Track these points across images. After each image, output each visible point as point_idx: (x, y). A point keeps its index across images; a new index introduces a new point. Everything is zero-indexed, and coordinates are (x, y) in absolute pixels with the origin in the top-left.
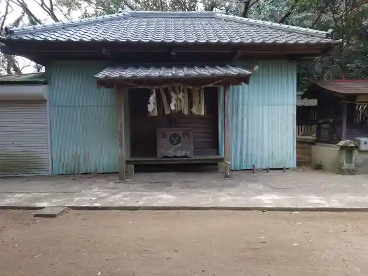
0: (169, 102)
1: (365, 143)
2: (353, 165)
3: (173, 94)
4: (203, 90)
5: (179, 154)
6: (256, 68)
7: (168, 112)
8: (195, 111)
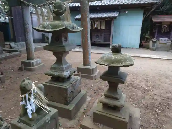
0: (95, 25)
1: (162, 40)
2: (155, 47)
3: (96, 22)
4: (104, 21)
5: (98, 41)
6: (127, 12)
7: (94, 28)
8: (102, 28)
